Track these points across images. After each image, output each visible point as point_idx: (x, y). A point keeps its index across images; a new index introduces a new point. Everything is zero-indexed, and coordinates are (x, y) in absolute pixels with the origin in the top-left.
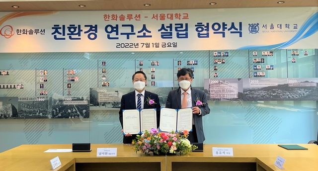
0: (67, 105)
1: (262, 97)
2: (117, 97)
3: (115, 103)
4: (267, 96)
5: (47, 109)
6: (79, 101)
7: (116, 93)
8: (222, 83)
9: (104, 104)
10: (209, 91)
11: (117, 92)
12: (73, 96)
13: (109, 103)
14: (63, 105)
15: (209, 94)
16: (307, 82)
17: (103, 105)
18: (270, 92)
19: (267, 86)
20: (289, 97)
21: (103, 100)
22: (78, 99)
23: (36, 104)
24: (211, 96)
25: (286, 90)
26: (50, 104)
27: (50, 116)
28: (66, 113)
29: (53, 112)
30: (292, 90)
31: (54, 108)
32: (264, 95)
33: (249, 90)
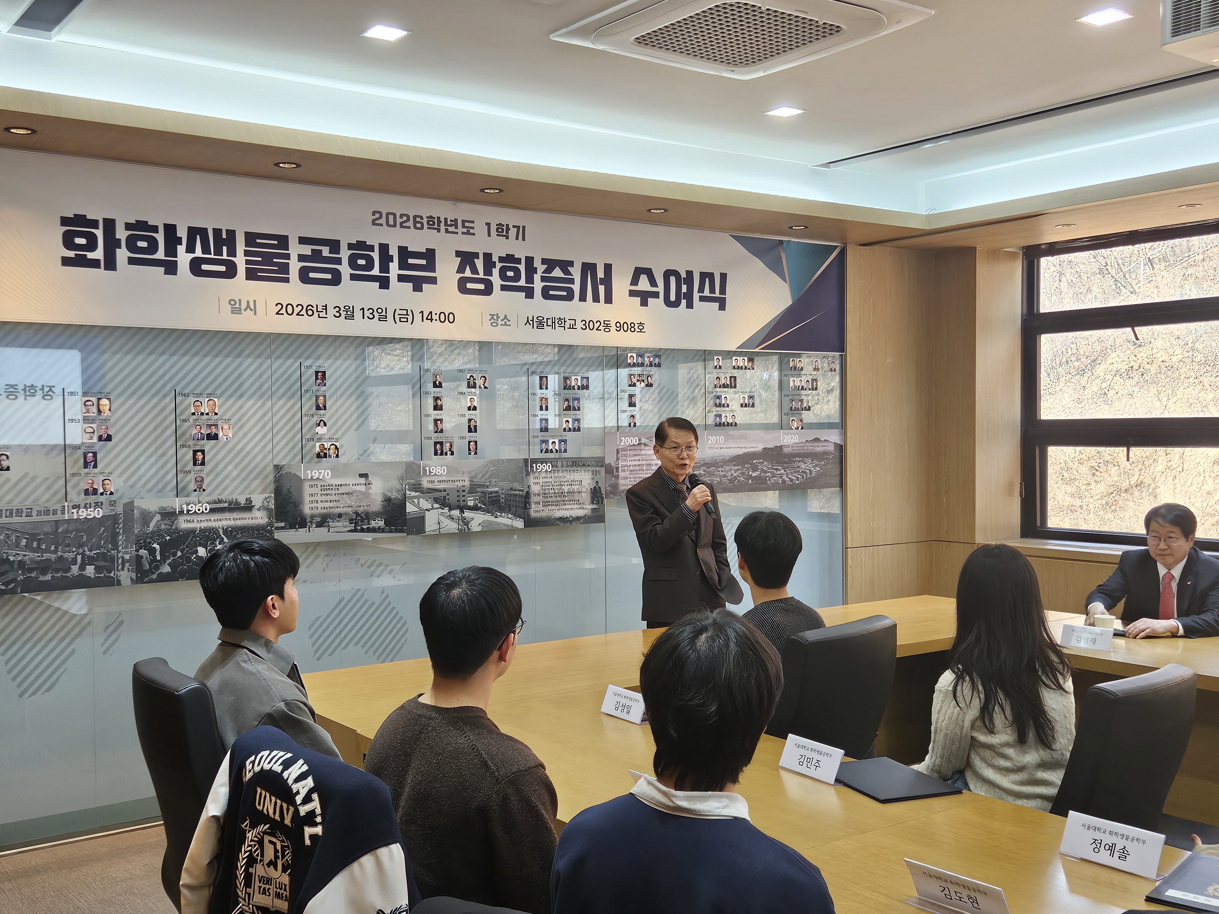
0: (193, 531)
1: (731, 481)
2: (366, 495)
3: (357, 514)
4: (742, 479)
5: (116, 547)
6: (235, 515)
7: (363, 481)
8: (645, 445)
9: (323, 521)
10: (617, 468)
11: (364, 476)
12: (214, 497)
13: (340, 516)
14: (177, 531)
15: (617, 477)
16: (817, 440)
17: (320, 525)
18: (748, 468)
19: (741, 452)
20: (784, 482)
21: (320, 505)
22: (234, 507)
23: (67, 531)
24: (621, 482)
25: (779, 463)
26: (128, 530)
27: (125, 576)
28: (189, 559)
29: (139, 558)
30: (791, 462)
31: (143, 542)
32: (735, 478)
33: (705, 464)
